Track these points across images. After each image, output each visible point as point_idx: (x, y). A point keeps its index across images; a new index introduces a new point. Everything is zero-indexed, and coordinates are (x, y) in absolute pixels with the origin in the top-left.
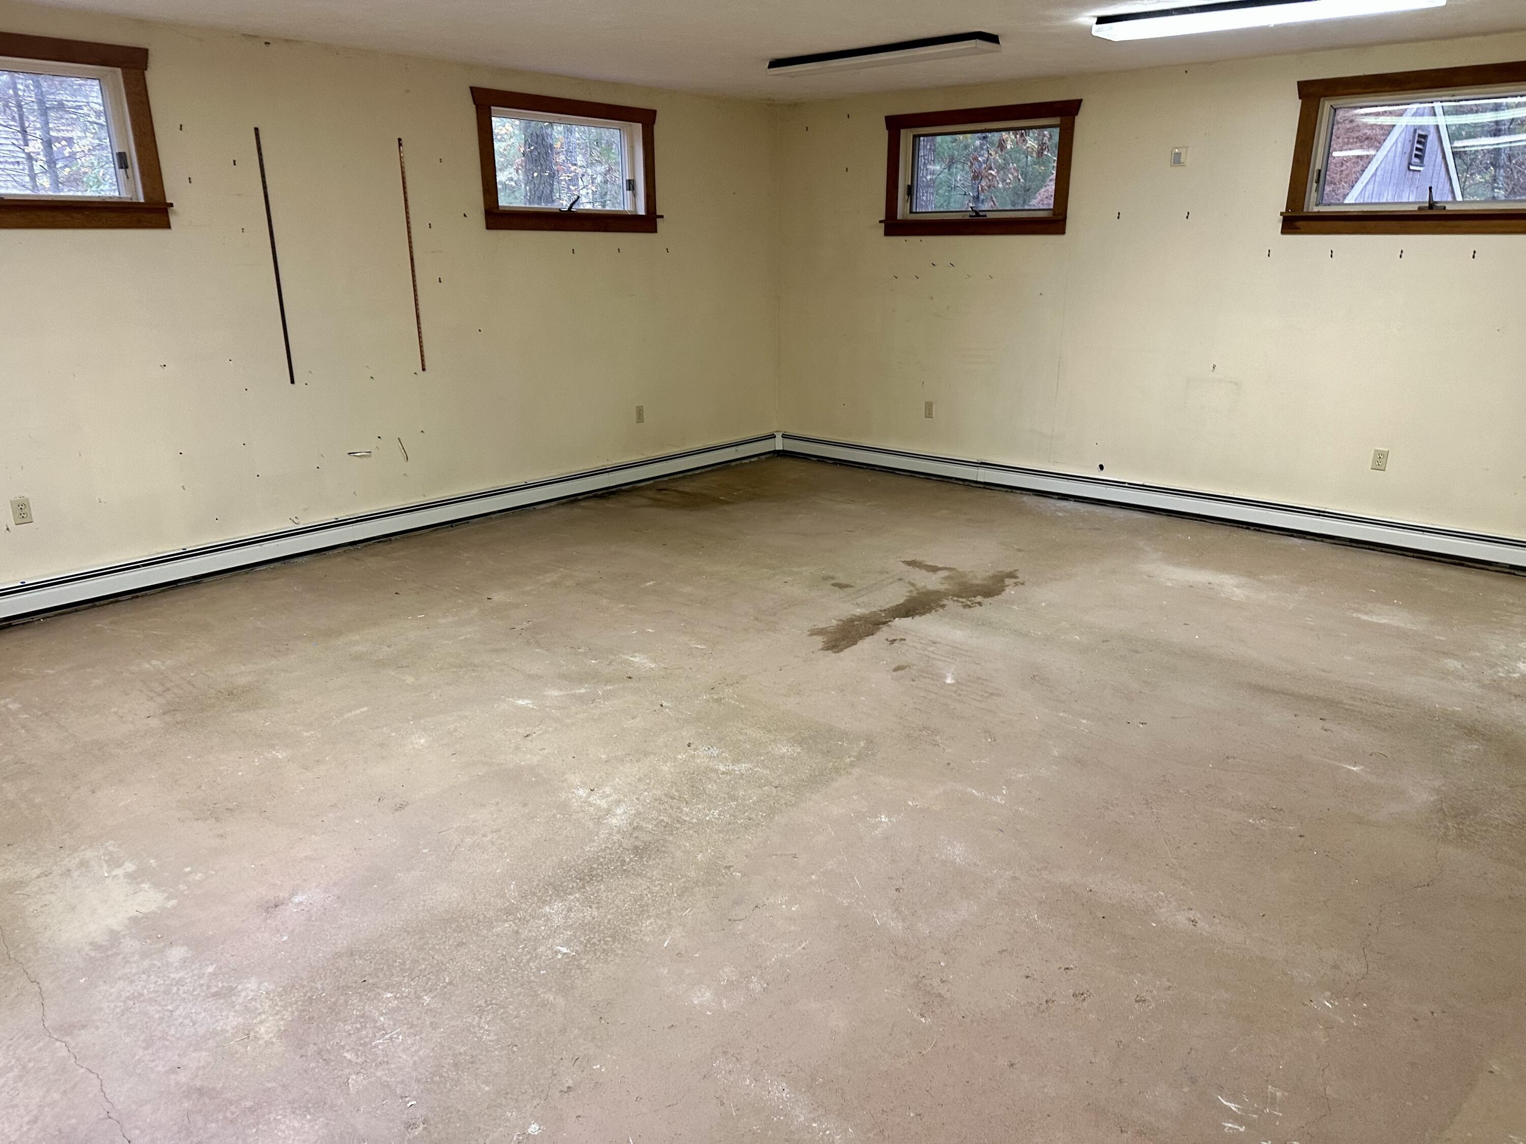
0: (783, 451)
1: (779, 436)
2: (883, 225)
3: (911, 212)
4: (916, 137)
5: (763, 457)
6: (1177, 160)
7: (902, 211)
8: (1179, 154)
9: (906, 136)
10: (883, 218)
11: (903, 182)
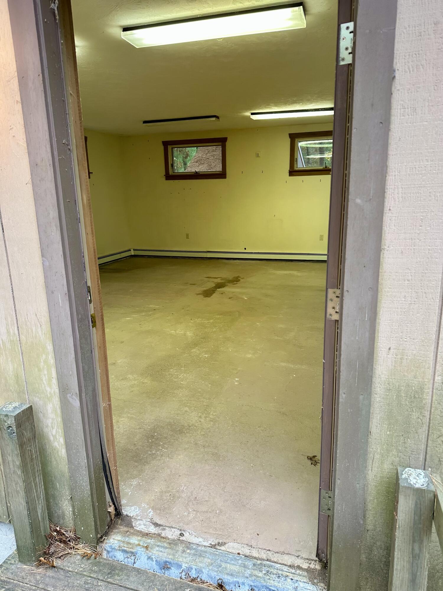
0: (134, 255)
1: (132, 250)
2: (165, 176)
3: (173, 173)
4: (172, 148)
5: (128, 258)
6: (258, 156)
7: (171, 173)
8: (258, 154)
9: (170, 147)
10: (165, 174)
11: (170, 162)
